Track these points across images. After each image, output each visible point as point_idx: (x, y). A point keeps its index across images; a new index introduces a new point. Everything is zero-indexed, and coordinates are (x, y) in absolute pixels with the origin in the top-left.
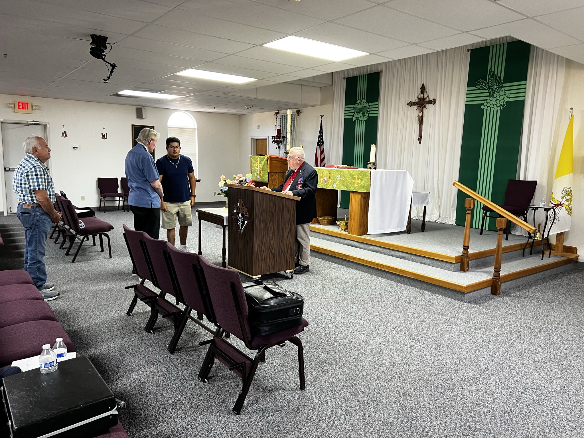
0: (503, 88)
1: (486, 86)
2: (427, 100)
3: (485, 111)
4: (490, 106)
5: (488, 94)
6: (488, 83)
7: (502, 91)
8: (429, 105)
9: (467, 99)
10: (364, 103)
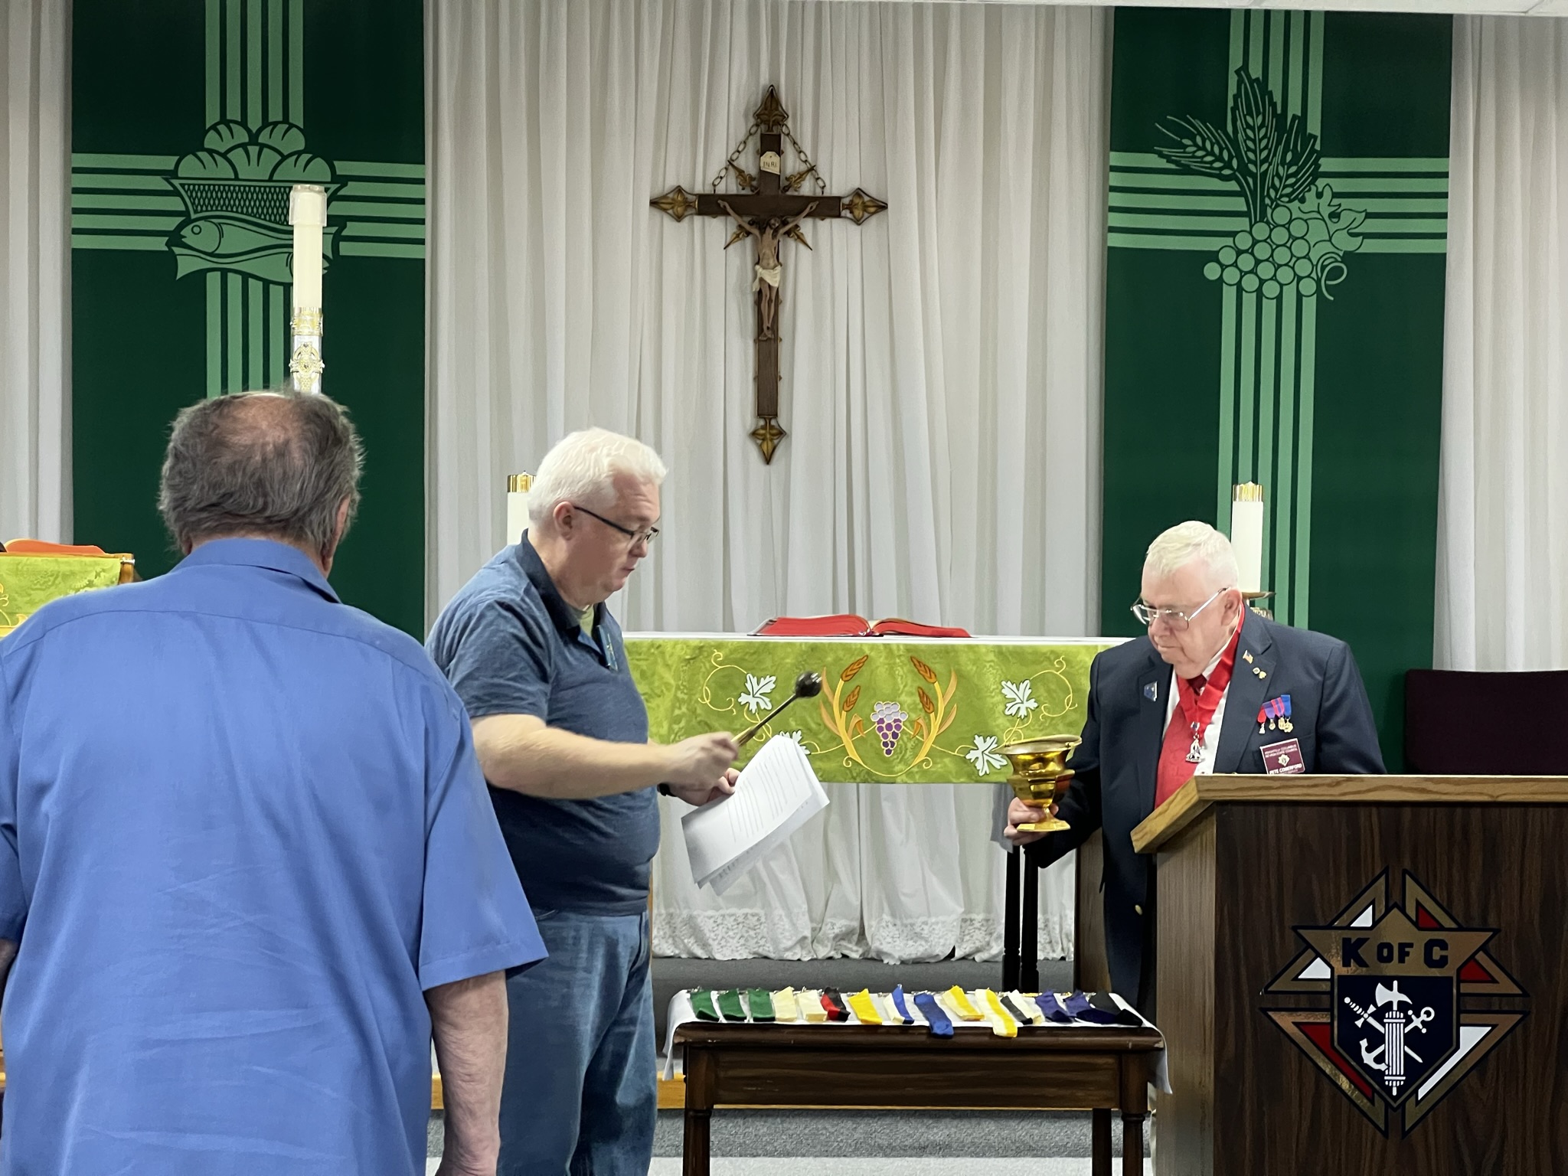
0: (1321, 183)
1: (1226, 158)
2: (807, 188)
3: (1229, 295)
4: (1253, 271)
5: (1239, 204)
6: (1234, 142)
7: (1319, 195)
8: (825, 225)
9: (1116, 220)
10: (284, 158)
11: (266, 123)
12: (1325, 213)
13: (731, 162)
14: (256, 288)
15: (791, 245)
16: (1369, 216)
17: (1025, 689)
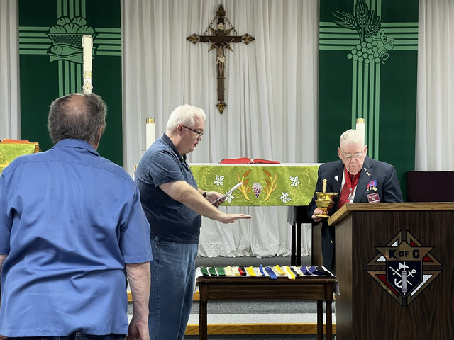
0: (381, 30)
1: (353, 23)
2: (232, 34)
3: (355, 63)
4: (362, 56)
5: (357, 37)
6: (356, 18)
7: (381, 34)
8: (237, 44)
9: (321, 42)
10: (80, 27)
11: (75, 17)
12: (383, 38)
13: (209, 27)
14: (73, 65)
15: (227, 50)
16: (395, 39)
17: (296, 179)
